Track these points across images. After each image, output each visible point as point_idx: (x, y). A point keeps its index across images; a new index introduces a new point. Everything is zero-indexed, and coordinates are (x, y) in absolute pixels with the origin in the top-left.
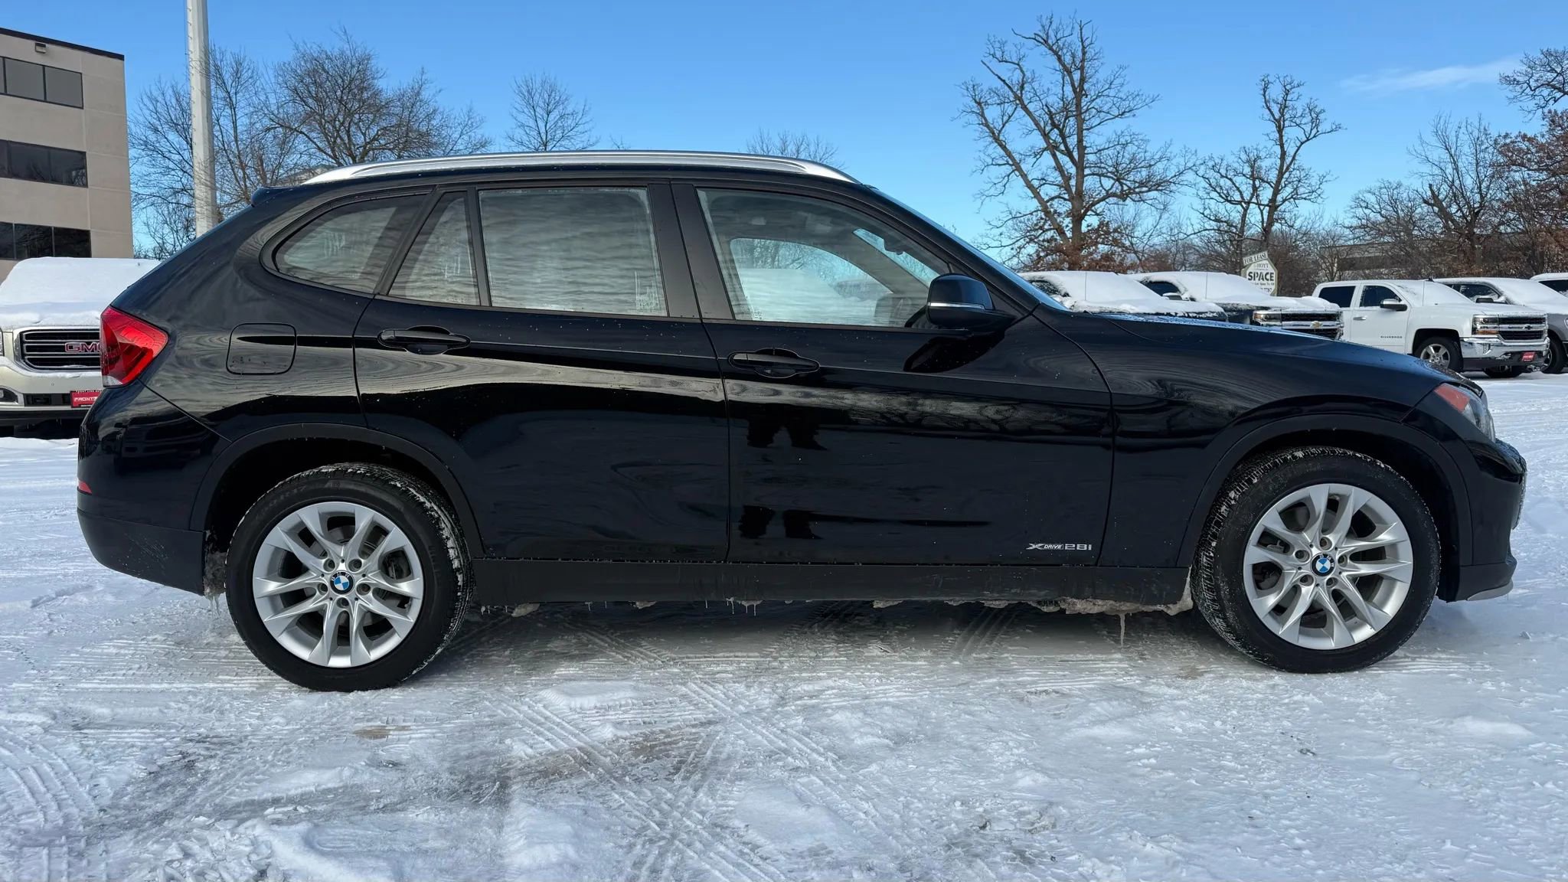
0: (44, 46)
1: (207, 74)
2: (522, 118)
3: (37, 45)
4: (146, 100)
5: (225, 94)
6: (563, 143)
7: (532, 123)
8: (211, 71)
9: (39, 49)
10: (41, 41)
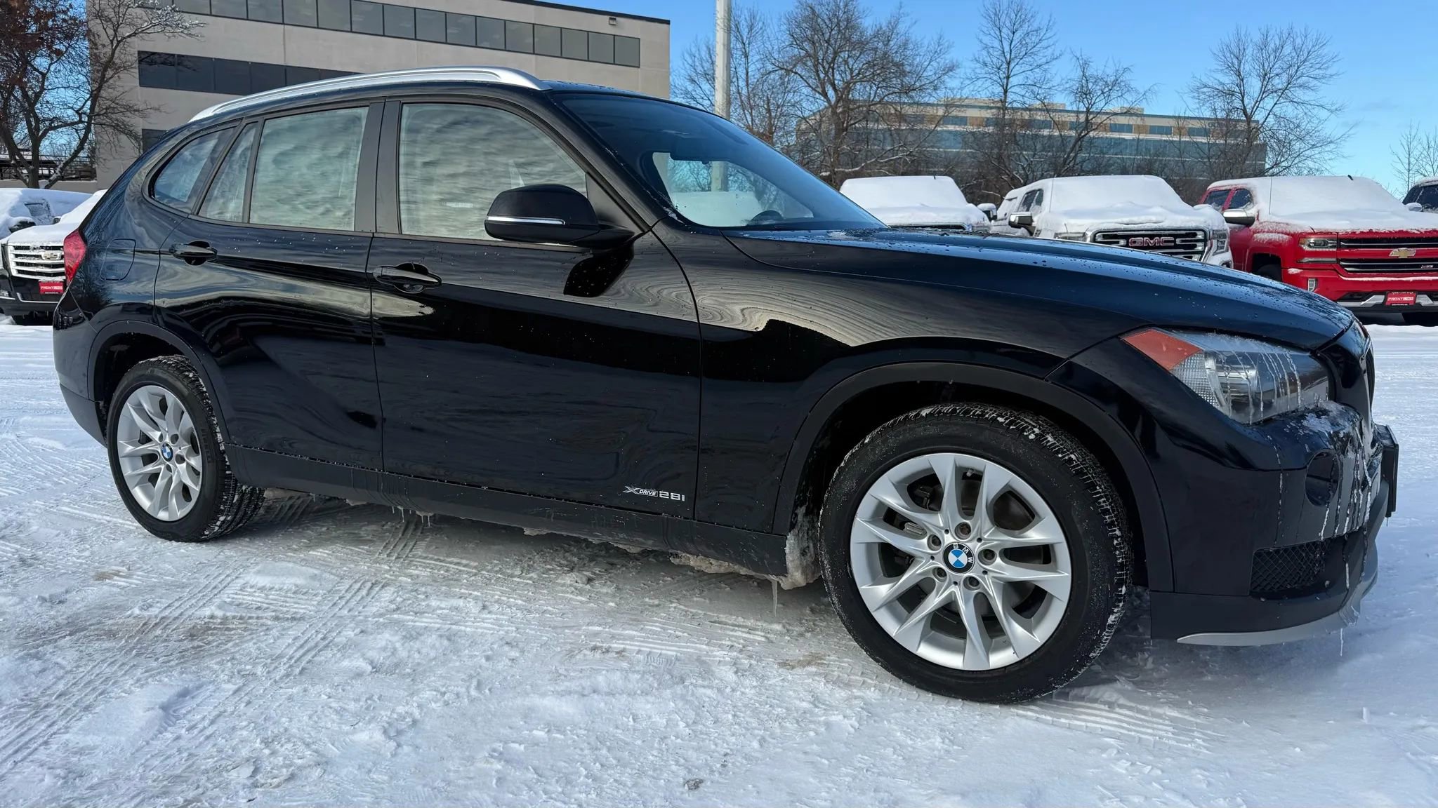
0: (615, 19)
1: (728, 30)
2: (987, 40)
3: (611, 19)
4: (687, 57)
5: (741, 46)
6: (1027, 60)
7: (996, 44)
8: (731, 27)
9: (612, 22)
10: (613, 16)
